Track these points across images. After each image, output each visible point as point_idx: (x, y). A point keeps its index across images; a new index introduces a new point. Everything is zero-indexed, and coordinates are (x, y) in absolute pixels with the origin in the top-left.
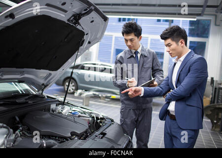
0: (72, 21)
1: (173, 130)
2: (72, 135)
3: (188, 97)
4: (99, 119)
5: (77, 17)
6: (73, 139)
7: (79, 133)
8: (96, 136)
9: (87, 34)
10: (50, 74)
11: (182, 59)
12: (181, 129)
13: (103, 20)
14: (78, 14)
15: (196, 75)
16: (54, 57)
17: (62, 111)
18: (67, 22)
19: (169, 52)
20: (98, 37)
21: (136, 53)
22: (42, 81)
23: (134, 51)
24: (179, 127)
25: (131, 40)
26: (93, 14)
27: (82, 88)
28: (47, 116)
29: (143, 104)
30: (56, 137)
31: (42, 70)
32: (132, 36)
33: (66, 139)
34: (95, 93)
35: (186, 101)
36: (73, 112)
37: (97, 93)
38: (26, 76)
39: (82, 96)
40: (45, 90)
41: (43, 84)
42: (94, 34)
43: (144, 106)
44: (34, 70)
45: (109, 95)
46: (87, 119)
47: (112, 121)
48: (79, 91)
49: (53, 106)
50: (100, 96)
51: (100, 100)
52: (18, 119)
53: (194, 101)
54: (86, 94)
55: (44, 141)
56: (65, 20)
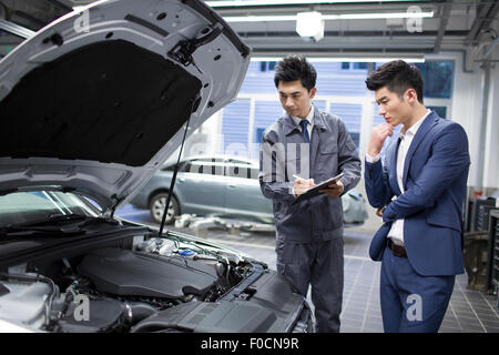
0: (177, 55)
1: (400, 278)
2: (186, 294)
3: (430, 208)
4: (236, 266)
5: (187, 47)
6: (189, 301)
7: (200, 288)
8: (236, 296)
9: (207, 85)
10: (129, 174)
11: (414, 129)
12: (418, 275)
13: (239, 54)
14: (189, 40)
15: (446, 161)
16: (138, 135)
17: (158, 248)
18: (166, 57)
19: (384, 114)
20: (229, 90)
21: (304, 123)
22: (112, 190)
23: (298, 120)
24: (414, 272)
25: (295, 95)
26: (221, 40)
27: (190, 211)
28: (129, 257)
29: (324, 231)
30: (151, 298)
31: (112, 165)
32: (295, 87)
33: (174, 301)
34: (218, 219)
35: (425, 218)
36: (181, 251)
37: (223, 221)
38: (80, 176)
39: (191, 226)
40: (117, 210)
41: (114, 196)
42: (221, 85)
43: (326, 236)
44: (97, 163)
45: (247, 224)
46: (213, 263)
47: (265, 267)
48: (185, 217)
49: (138, 240)
50: (229, 226)
51: (229, 236)
52: (68, 264)
53: (443, 216)
54: (200, 221)
55: (128, 306)
56: (164, 53)
